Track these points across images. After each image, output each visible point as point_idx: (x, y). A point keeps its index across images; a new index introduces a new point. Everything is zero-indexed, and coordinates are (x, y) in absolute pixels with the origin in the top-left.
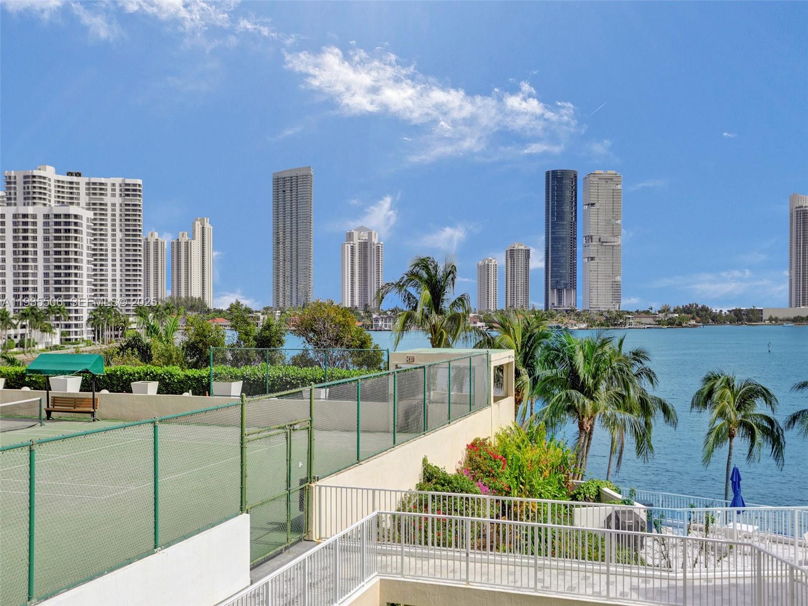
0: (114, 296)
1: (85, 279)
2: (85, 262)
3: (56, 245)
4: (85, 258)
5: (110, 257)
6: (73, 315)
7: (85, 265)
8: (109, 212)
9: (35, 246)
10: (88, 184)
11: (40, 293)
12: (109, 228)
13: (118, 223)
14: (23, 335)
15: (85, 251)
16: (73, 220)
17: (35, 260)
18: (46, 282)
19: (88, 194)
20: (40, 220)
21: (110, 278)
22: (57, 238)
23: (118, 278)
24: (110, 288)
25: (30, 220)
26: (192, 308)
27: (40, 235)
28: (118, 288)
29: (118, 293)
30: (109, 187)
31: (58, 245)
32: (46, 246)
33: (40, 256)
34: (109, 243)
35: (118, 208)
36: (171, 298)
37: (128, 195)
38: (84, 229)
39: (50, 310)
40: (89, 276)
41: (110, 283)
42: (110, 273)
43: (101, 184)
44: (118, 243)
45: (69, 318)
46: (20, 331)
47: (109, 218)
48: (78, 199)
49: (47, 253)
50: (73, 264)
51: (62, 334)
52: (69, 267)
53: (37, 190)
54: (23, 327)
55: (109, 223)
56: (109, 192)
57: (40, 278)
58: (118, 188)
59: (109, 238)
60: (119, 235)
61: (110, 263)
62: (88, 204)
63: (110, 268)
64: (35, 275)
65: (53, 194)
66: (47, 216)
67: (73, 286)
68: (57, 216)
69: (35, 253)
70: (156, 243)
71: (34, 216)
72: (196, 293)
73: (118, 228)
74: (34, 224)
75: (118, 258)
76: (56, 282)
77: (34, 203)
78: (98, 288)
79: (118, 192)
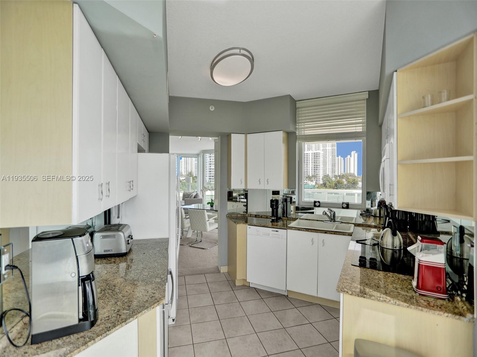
0: (329, 173)
1: (321, 169)
2: (321, 164)
3: (314, 160)
4: (321, 163)
5: (328, 163)
6: (318, 177)
7: (321, 165)
8: (328, 151)
9: (309, 161)
10: (322, 145)
11: (311, 172)
12: (328, 155)
13: (330, 154)
14: (306, 182)
15: (321, 162)
16: (318, 154)
17: (309, 164)
18: (312, 169)
19: (323, 147)
20: (311, 154)
21: (328, 168)
22: (314, 159)
23: (330, 168)
24: (328, 171)
25: (308, 155)
26: (350, 176)
27: (311, 158)
28: (330, 171)
29: (330, 172)
30: (328, 145)
31: (315, 160)
32: (312, 161)
33: (311, 163)
34: (328, 159)
35: (330, 150)
36: (345, 173)
37: (333, 147)
38: (321, 156)
39: (313, 176)
40: (322, 168)
41: (328, 169)
42: (328, 167)
43: (326, 144)
44: (330, 159)
45: (317, 178)
46: (306, 181)
47: (328, 153)
48: (320, 148)
49: (312, 162)
50: (318, 165)
51: (315, 182)
52: (317, 166)
53: (310, 147)
54: (306, 180)
55: (328, 154)
56: (328, 146)
57: (311, 169)
58: (330, 145)
59: (328, 158)
60: (330, 157)
61: (328, 164)
62: (322, 150)
63: (328, 165)
64: (309, 168)
65: (314, 148)
66: (312, 153)
67: (318, 170)
68: (314, 153)
69: (309, 162)
70: (341, 158)
71: (309, 154)
72: (352, 172)
73: (330, 155)
74: (309, 155)
75: (330, 163)
76: (314, 169)
77: (310, 150)
78: (325, 171)
79: (330, 146)
